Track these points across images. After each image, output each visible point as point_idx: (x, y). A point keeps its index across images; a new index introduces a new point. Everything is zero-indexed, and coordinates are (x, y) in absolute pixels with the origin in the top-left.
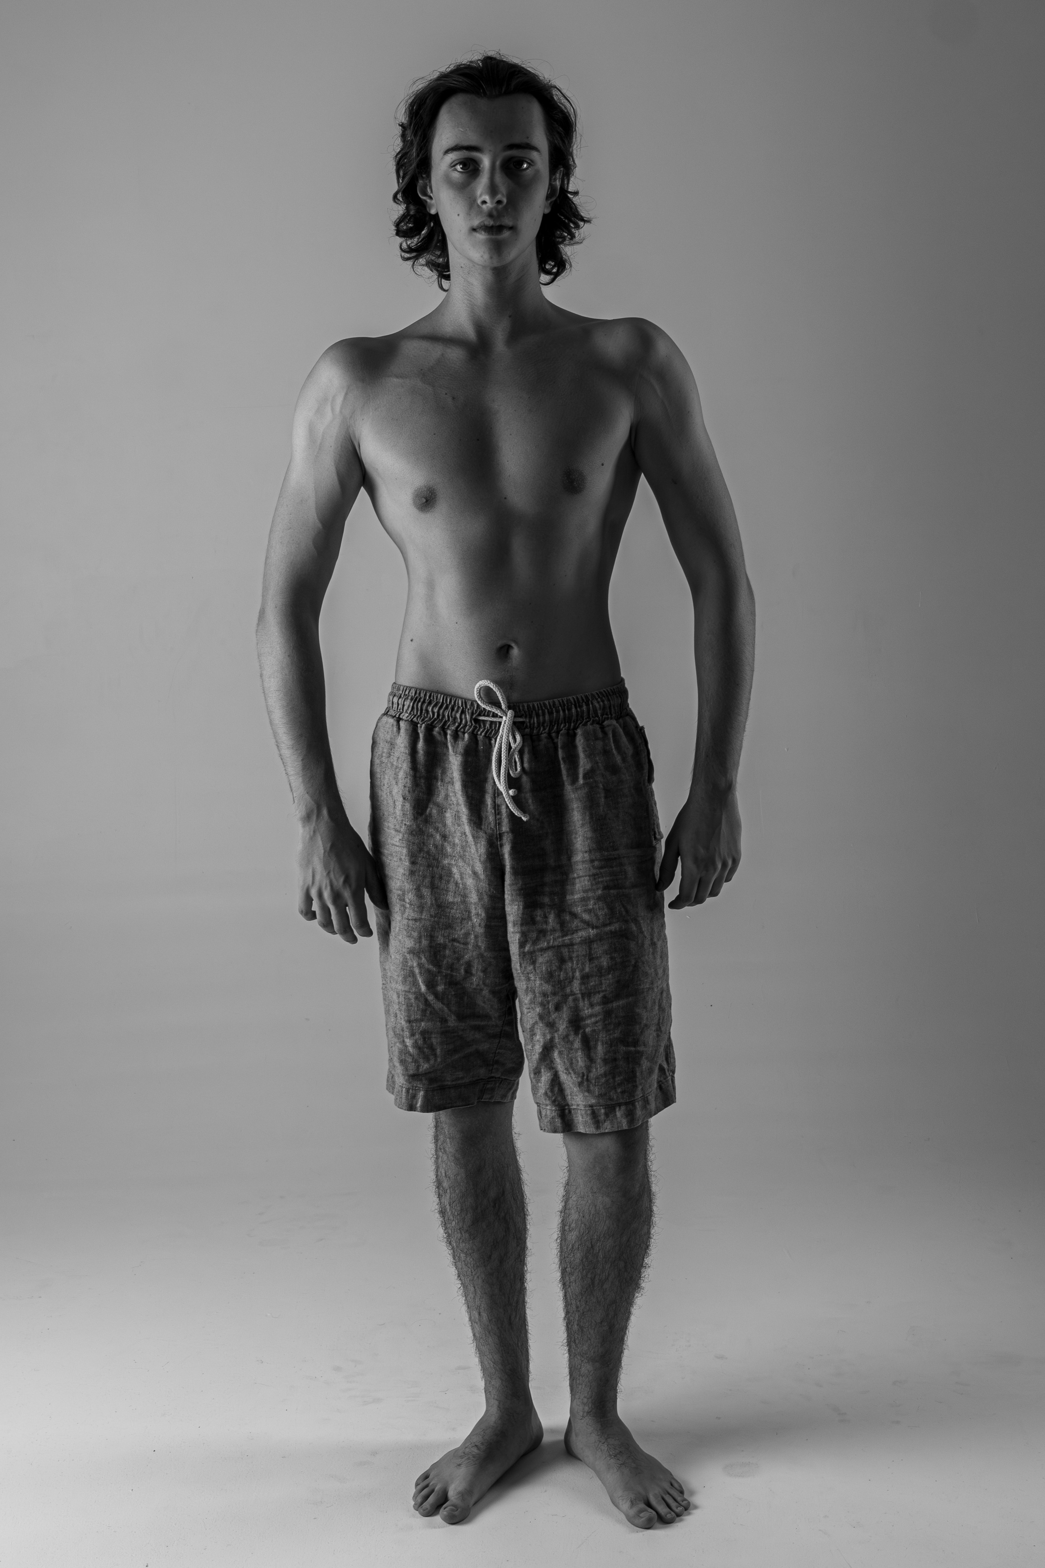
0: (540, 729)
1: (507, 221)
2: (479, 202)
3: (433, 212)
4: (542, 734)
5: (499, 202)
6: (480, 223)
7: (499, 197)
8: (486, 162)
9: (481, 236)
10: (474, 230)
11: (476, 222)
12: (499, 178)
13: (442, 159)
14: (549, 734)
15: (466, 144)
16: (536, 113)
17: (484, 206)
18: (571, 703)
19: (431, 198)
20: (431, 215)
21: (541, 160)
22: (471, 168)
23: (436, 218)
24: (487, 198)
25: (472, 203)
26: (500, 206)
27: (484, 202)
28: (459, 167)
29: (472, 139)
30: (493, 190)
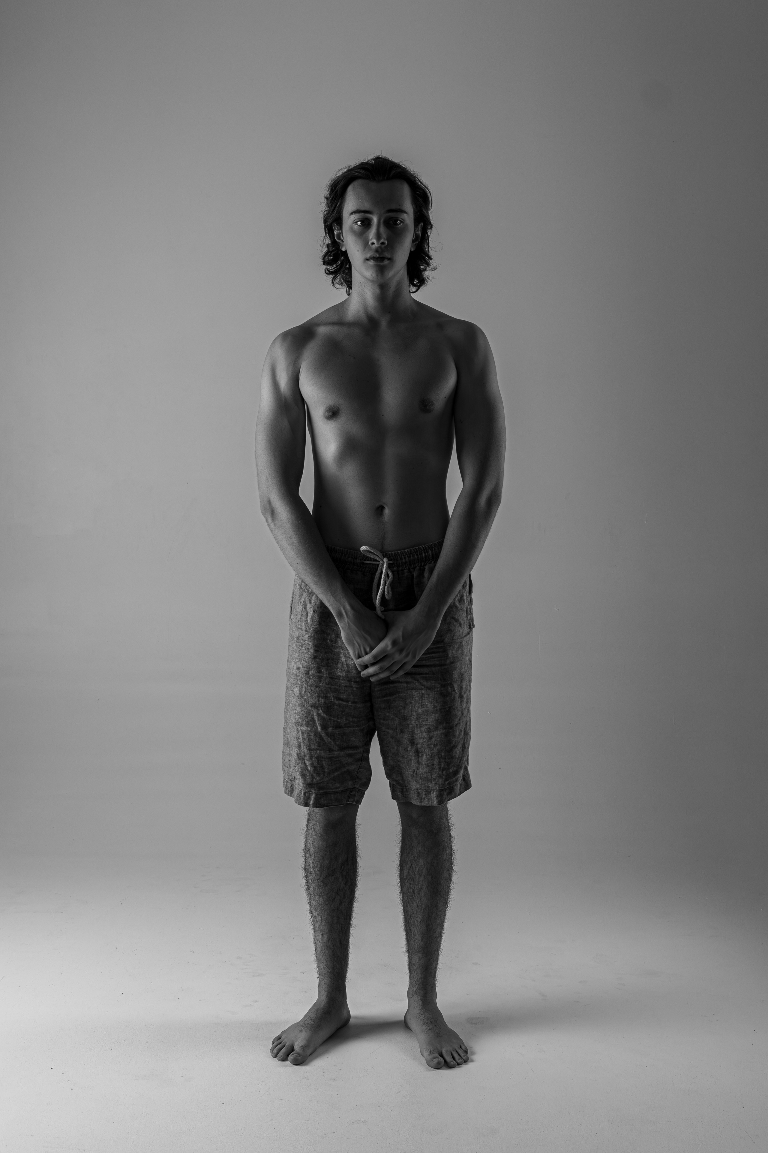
0: (403, 567)
1: (387, 255)
2: (370, 243)
3: (343, 249)
4: (404, 570)
5: (383, 243)
6: (371, 256)
7: (382, 241)
8: (375, 219)
9: (372, 263)
10: (367, 260)
11: (368, 255)
12: (382, 229)
13: (349, 217)
14: (409, 569)
15: (363, 209)
16: (406, 191)
17: (373, 246)
18: (422, 550)
19: (343, 241)
20: (342, 251)
21: (408, 218)
22: (366, 223)
23: (345, 254)
24: (375, 241)
25: (366, 244)
26: (383, 246)
27: (373, 244)
28: (359, 223)
29: (367, 206)
30: (378, 236)
